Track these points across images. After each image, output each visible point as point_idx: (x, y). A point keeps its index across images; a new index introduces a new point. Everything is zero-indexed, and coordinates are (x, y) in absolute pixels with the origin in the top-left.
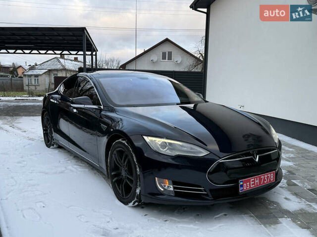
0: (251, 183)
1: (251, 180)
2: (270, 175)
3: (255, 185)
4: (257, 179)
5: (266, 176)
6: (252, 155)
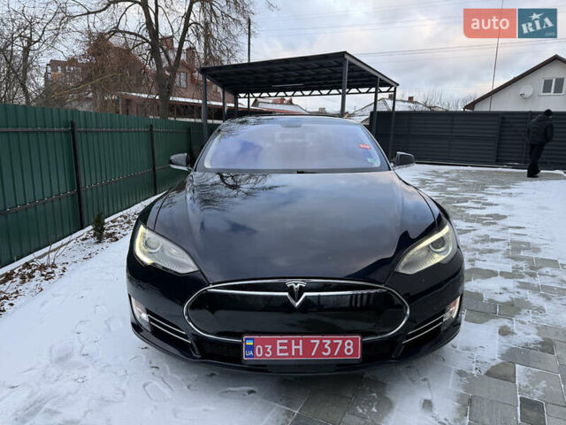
0: (279, 348)
1: (279, 342)
2: (343, 343)
3: (290, 353)
4: (297, 344)
5: (329, 342)
6: (290, 290)
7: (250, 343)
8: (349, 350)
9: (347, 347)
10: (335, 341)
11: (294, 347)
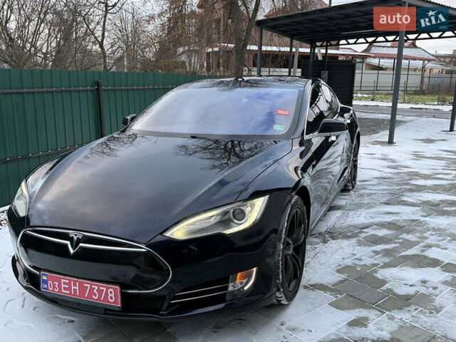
0: (63, 286)
1: (63, 281)
2: (107, 291)
3: (71, 292)
4: (75, 285)
5: (97, 288)
6: (71, 239)
7: (45, 278)
8: (111, 298)
9: (110, 295)
10: (101, 288)
11: (73, 287)
